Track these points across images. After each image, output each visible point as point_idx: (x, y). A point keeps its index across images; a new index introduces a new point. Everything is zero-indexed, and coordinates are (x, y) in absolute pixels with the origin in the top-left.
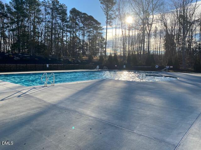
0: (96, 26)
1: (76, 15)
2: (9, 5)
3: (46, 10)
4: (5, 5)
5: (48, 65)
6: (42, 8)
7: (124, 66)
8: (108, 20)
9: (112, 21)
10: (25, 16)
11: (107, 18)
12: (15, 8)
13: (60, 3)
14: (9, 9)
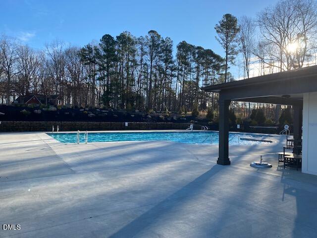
0: (218, 64)
1: (186, 52)
2: (99, 47)
3: (142, 49)
4: (93, 48)
5: (127, 124)
6: (137, 47)
7: (238, 126)
8: (228, 56)
9: (235, 56)
10: (116, 60)
11: (227, 52)
12: (105, 50)
13: (161, 37)
14: (98, 53)
